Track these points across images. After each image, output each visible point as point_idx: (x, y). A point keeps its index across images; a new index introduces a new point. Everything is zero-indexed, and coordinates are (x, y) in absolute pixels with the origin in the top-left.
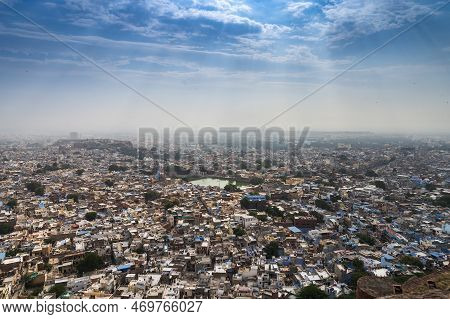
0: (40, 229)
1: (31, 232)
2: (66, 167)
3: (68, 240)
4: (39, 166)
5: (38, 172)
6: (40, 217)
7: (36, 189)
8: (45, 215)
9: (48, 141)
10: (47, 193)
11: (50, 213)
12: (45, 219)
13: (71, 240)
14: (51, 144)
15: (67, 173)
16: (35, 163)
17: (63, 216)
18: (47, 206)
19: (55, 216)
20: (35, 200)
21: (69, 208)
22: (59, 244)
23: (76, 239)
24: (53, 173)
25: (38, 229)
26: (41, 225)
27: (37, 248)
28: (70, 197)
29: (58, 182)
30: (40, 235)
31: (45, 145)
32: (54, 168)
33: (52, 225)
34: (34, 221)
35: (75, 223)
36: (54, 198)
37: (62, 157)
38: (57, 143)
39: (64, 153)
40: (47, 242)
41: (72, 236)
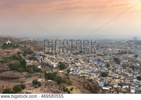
0: (117, 78)
1: (113, 79)
2: (130, 53)
3: (128, 86)
4: (119, 51)
5: (119, 54)
6: (118, 73)
7: (117, 61)
8: (119, 73)
9: (124, 40)
10: (121, 64)
11: (122, 72)
12: (119, 74)
13: (129, 87)
14: (125, 42)
15: (131, 56)
16: (118, 50)
17: (127, 75)
18: (121, 69)
19: (124, 75)
20: (117, 66)
21: (130, 72)
22: (124, 87)
23: (131, 87)
24: (125, 55)
25: (116, 78)
26: (117, 77)
27: (115, 86)
28: (131, 67)
29: (126, 59)
30: (117, 81)
31: (122, 43)
32: (125, 53)
33: (122, 78)
34: (115, 74)
35: (132, 79)
36: (124, 66)
37: (129, 48)
38: (128, 42)
39: (130, 47)
40: (119, 85)
41: (130, 85)
